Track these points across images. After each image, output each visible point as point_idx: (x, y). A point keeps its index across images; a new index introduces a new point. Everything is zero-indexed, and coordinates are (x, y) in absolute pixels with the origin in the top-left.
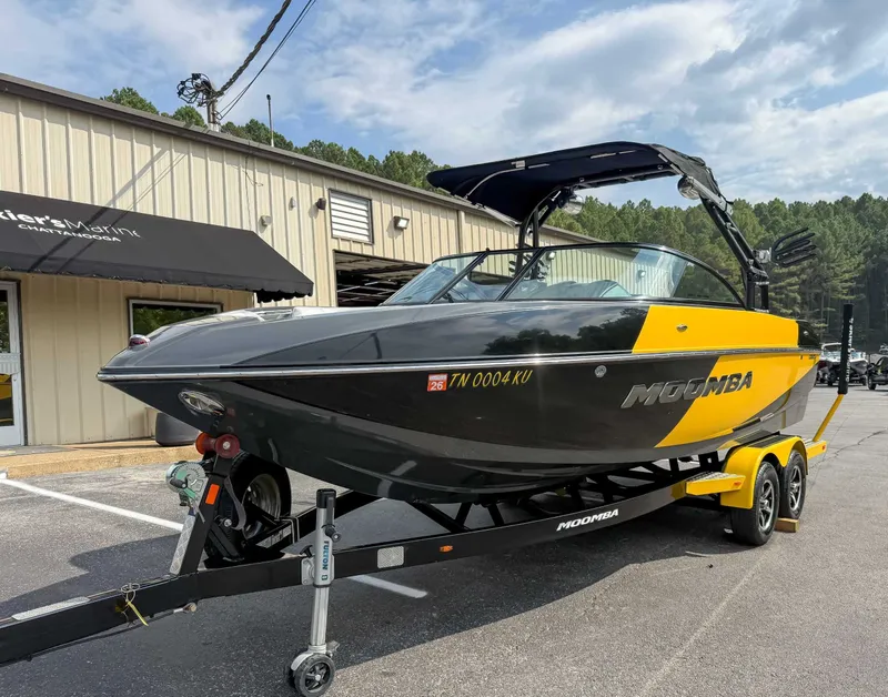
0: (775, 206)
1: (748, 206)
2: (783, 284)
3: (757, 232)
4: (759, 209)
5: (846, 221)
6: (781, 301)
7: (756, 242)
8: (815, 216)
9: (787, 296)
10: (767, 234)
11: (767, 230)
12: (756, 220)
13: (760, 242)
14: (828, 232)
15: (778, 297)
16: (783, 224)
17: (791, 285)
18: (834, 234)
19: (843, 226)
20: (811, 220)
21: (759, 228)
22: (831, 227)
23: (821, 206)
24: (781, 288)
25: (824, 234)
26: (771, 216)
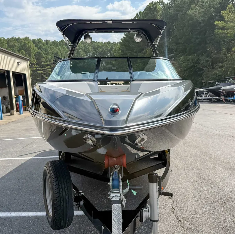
0: (39, 41)
1: (30, 40)
2: (45, 68)
3: (34, 49)
4: (34, 41)
5: (64, 48)
6: (45, 74)
7: (35, 53)
8: (53, 45)
9: (47, 72)
10: (38, 51)
11: (38, 49)
12: (34, 45)
13: (36, 53)
14: (59, 51)
15: (44, 73)
16: (43, 47)
17: (48, 69)
18: (60, 52)
19: (63, 49)
20: (53, 46)
21: (35, 48)
22: (59, 49)
23: (55, 42)
24: (45, 69)
25: (57, 52)
26: (39, 44)
